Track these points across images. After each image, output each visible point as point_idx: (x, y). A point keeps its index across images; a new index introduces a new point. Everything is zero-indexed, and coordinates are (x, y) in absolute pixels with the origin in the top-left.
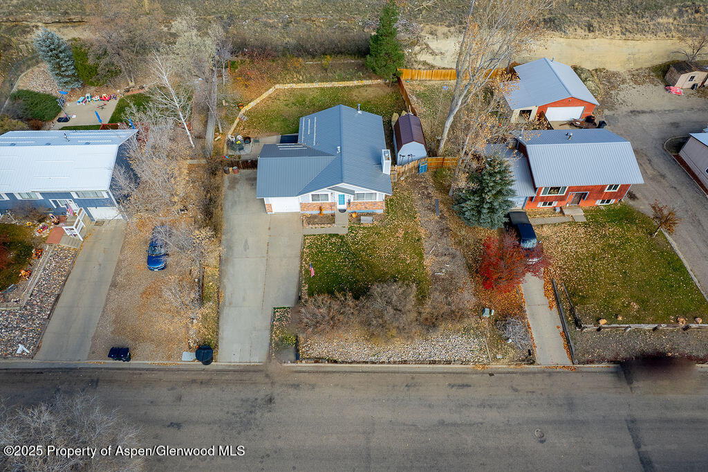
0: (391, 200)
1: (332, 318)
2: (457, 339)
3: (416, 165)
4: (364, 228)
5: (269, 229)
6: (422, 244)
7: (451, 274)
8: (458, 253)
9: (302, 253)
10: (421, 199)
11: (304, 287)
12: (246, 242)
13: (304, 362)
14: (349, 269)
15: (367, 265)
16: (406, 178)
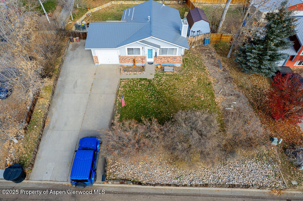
0: (186, 59)
1: (138, 142)
2: (252, 165)
3: (203, 38)
4: (167, 75)
5: (95, 74)
6: (212, 87)
7: (239, 109)
8: (241, 94)
9: (118, 91)
10: (208, 59)
11: (117, 116)
12: (76, 82)
13: (110, 182)
14: (155, 103)
15: (169, 100)
16: (196, 47)
